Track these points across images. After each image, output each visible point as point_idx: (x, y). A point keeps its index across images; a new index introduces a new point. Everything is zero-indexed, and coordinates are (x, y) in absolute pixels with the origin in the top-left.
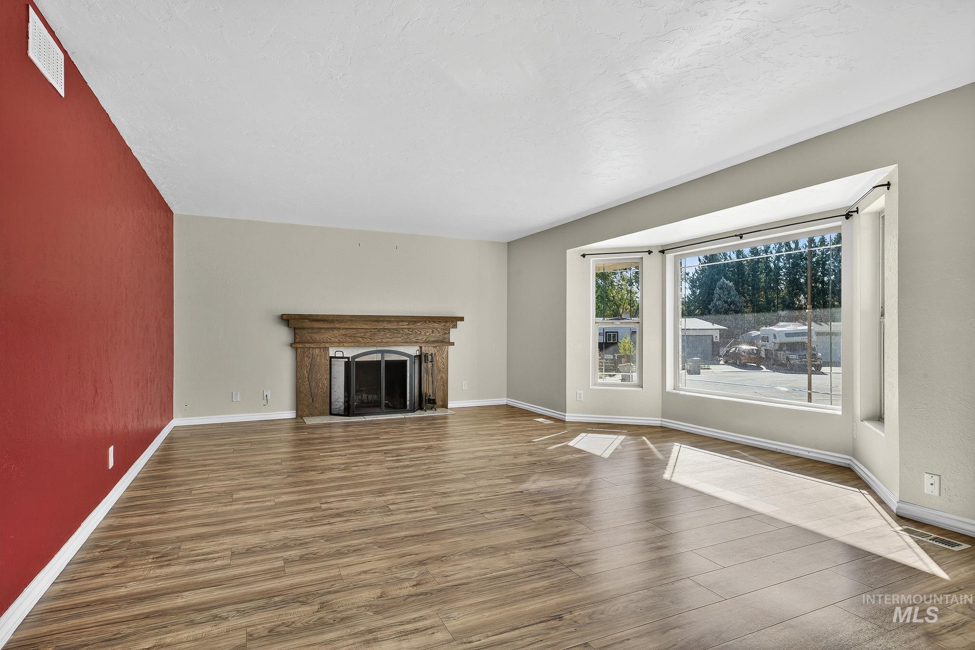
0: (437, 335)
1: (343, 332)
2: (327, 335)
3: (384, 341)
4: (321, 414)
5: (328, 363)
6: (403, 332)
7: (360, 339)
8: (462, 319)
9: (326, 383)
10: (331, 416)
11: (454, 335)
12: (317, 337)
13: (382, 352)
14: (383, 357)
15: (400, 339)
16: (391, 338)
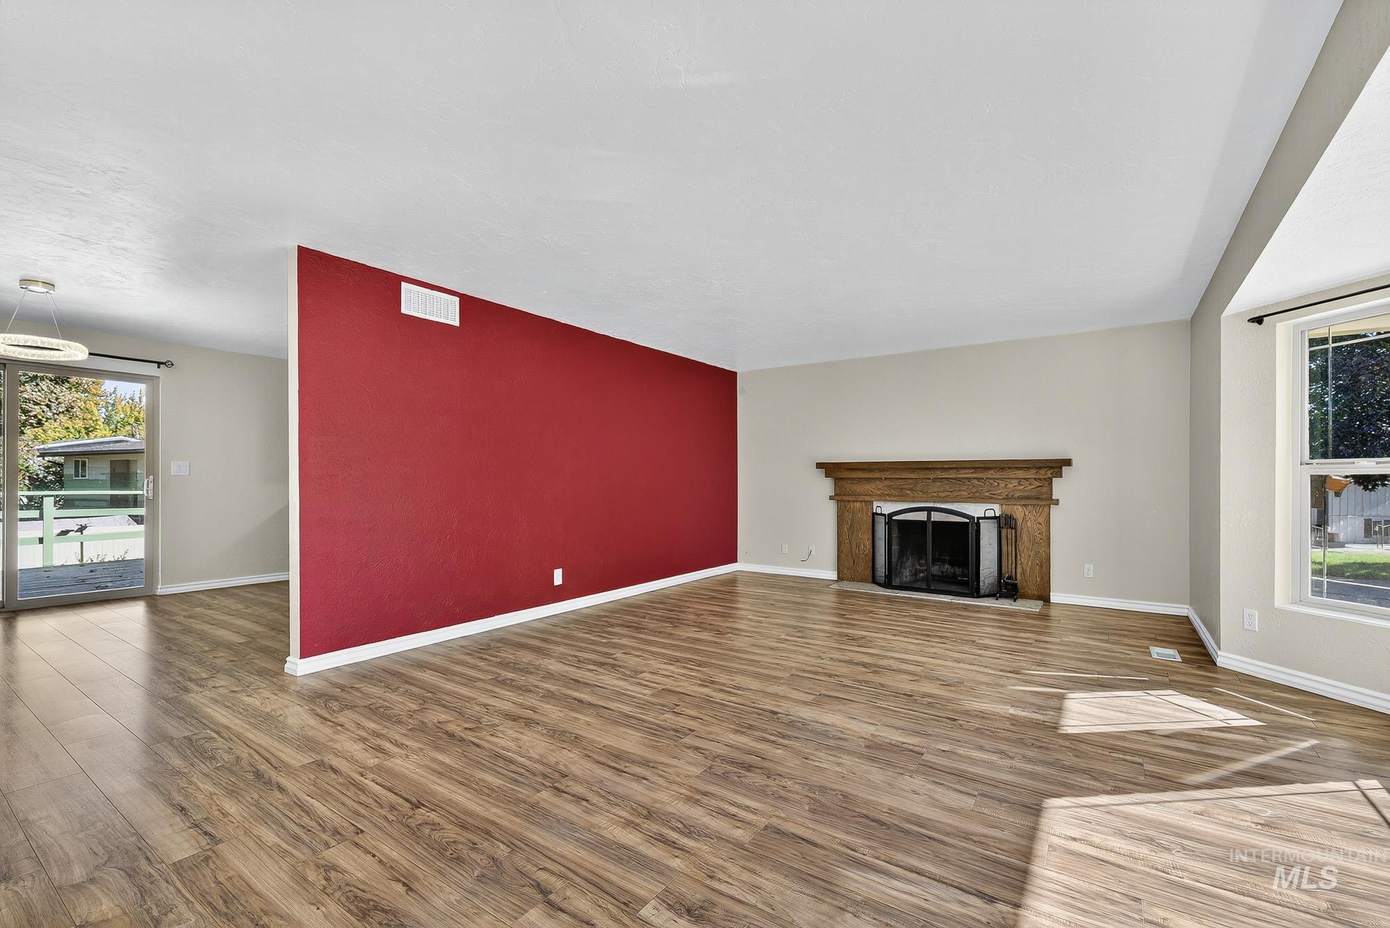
0: (1029, 488)
1: (887, 483)
2: (868, 487)
3: (942, 494)
4: (863, 580)
5: (870, 520)
6: (970, 483)
7: (909, 492)
8: (1068, 462)
9: (869, 544)
10: (873, 585)
11: (1060, 488)
12: (858, 488)
13: (929, 510)
14: (929, 516)
15: (965, 493)
16: (951, 492)
